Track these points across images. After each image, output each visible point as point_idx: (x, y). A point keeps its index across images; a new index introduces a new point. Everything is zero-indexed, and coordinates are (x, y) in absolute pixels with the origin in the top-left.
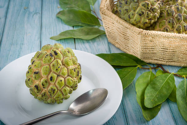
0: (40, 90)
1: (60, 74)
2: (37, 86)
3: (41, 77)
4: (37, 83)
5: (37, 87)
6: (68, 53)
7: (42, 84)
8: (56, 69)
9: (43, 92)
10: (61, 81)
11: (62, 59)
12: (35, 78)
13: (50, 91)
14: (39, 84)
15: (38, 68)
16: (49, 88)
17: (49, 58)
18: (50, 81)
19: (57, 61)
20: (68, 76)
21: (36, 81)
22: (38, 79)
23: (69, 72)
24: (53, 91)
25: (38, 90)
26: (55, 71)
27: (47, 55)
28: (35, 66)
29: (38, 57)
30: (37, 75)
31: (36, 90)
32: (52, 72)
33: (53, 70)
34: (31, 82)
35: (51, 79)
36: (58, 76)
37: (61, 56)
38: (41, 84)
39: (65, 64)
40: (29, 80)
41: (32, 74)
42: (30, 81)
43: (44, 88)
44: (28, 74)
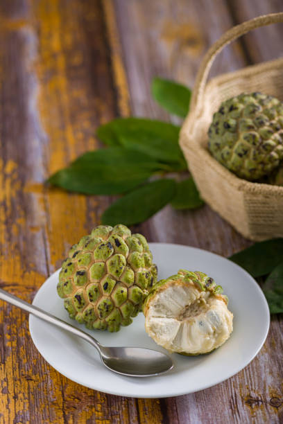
0: (84, 304)
1: (122, 280)
2: (79, 296)
3: (87, 282)
4: (80, 291)
5: (79, 298)
6: (138, 245)
7: (90, 294)
8: (115, 270)
9: (88, 308)
10: (122, 292)
11: (127, 254)
12: (78, 282)
13: (101, 307)
14: (82, 294)
15: (85, 264)
16: (101, 302)
17: (105, 250)
18: (103, 291)
19: (119, 257)
20: (135, 284)
21: (77, 287)
22: (83, 285)
23: (138, 277)
24: (107, 308)
25: (80, 303)
26: (113, 273)
27: (103, 245)
28: (79, 261)
29: (86, 246)
30: (82, 277)
31: (76, 304)
32: (107, 275)
33: (110, 271)
34: (70, 288)
35: (106, 286)
36: (118, 282)
37: (127, 249)
38: (88, 294)
39: (131, 264)
40: (65, 284)
41: (73, 273)
42: (68, 287)
43: (91, 301)
44: (66, 274)
